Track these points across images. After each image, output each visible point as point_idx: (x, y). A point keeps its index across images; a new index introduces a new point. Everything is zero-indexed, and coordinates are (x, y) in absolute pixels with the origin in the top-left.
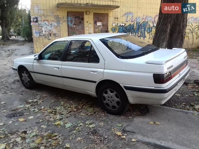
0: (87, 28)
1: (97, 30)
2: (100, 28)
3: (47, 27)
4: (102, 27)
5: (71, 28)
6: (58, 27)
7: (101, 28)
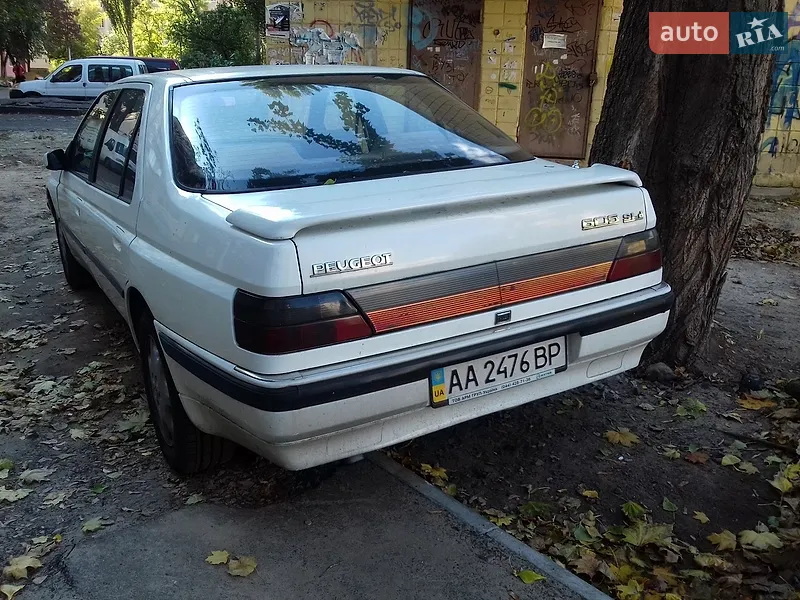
0: (495, 60)
1: (539, 69)
2: (556, 62)
3: (322, 51)
4: (564, 57)
5: (420, 57)
6: (369, 53)
7: (561, 61)
